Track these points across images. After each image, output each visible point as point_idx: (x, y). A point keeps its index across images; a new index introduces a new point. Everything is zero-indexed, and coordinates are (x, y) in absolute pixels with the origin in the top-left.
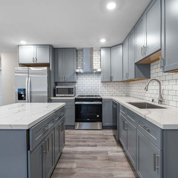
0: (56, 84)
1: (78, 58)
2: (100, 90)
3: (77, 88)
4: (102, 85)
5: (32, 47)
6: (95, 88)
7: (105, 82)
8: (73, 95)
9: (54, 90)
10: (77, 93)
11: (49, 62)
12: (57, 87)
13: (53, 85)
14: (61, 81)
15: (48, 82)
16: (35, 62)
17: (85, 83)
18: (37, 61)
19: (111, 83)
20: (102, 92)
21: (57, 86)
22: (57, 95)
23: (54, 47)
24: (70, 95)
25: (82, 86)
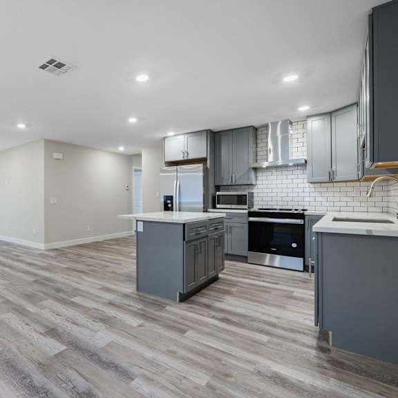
0: (218, 188)
1: (259, 141)
2: (307, 199)
3: (255, 195)
4: (313, 189)
5: (182, 137)
6: (295, 195)
8: (246, 207)
9: (214, 198)
10: (255, 203)
11: (205, 156)
12: (218, 193)
13: (211, 190)
14: (225, 184)
15: (204, 186)
16: (186, 158)
18: (189, 156)
21: (219, 191)
22: (218, 206)
23: (215, 131)
24: (240, 207)
25: (268, 191)
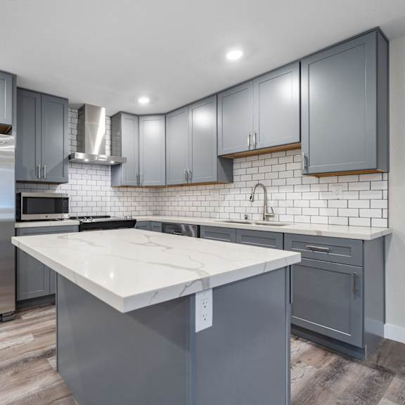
2: (109, 204)
4: (113, 193)
6: (98, 199)
7: (127, 187)
12: (24, 194)
17: (78, 187)
19: (137, 189)
20: (113, 209)
24: (59, 216)
